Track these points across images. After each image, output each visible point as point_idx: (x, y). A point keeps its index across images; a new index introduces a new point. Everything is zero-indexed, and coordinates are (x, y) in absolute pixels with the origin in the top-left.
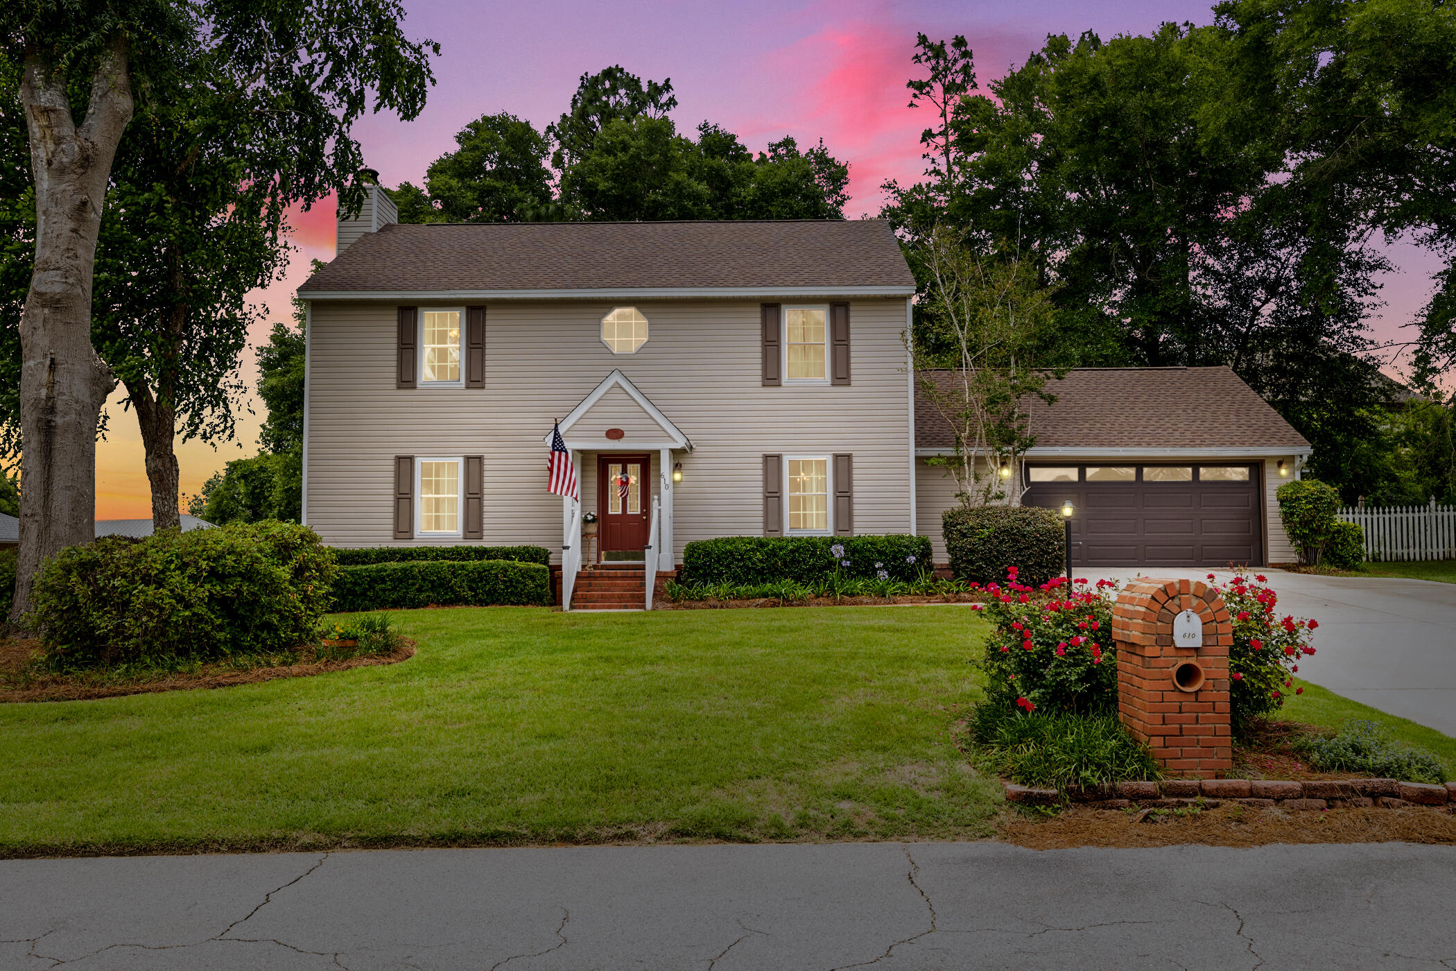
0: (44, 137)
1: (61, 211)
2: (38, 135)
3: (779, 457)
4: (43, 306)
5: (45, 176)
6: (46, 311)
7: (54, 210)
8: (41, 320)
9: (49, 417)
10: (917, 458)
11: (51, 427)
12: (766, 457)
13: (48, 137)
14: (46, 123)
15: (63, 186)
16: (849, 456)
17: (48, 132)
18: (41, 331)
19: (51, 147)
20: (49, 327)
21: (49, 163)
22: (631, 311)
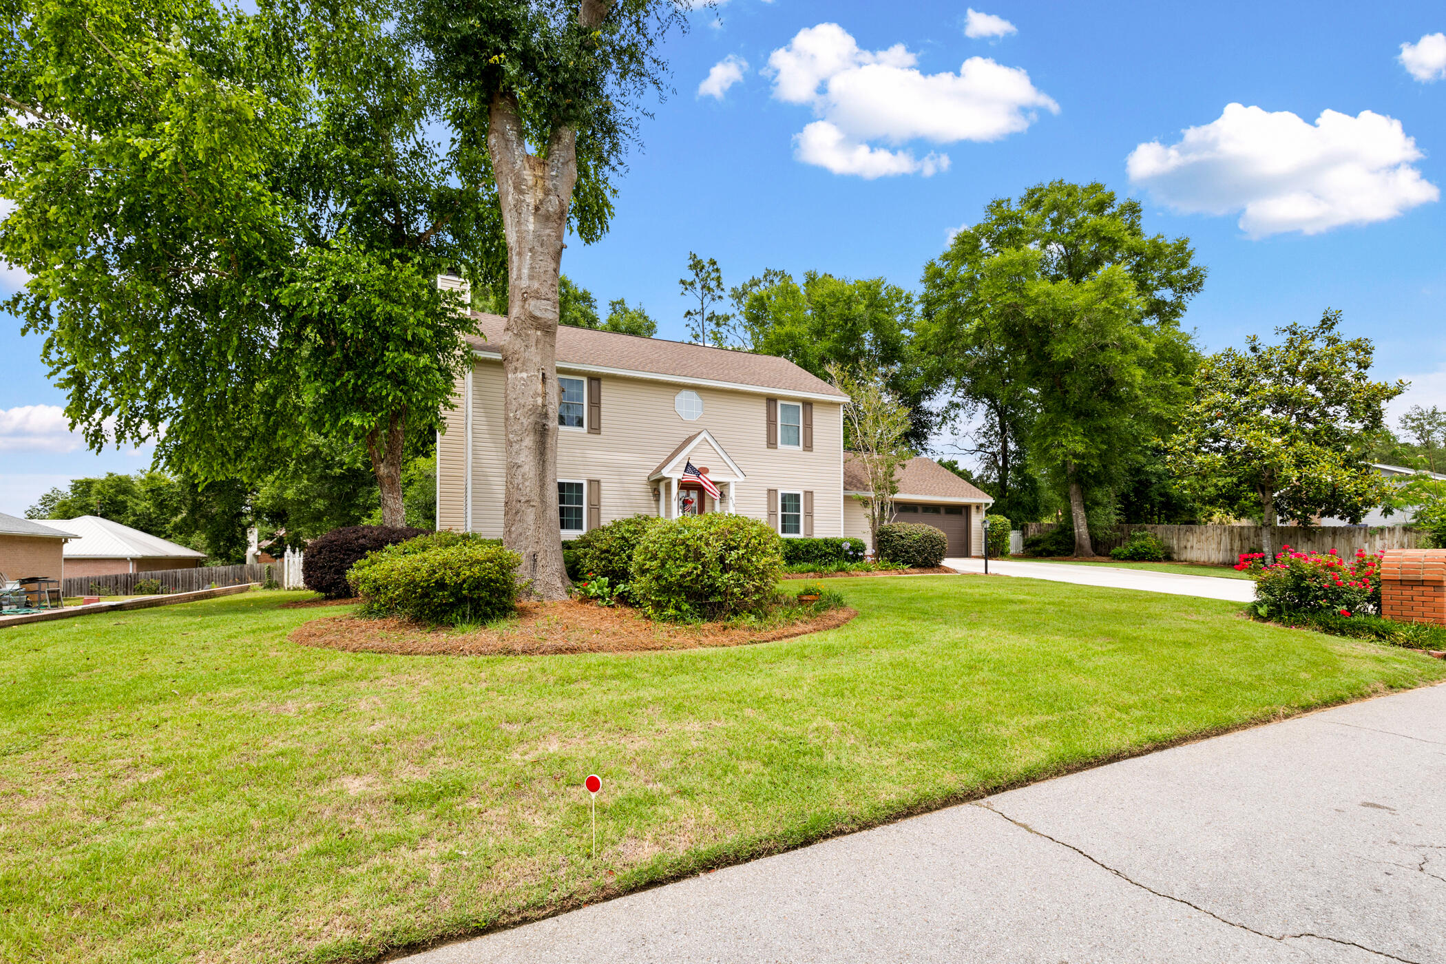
0: (536, 186)
1: (546, 251)
2: (530, 183)
3: (776, 491)
4: (537, 329)
5: (531, 219)
6: (539, 333)
7: (540, 249)
8: (534, 341)
9: (544, 421)
10: (845, 497)
11: (545, 430)
12: (769, 491)
13: (539, 186)
14: (540, 174)
15: (548, 231)
16: (812, 492)
17: (540, 182)
18: (533, 349)
19: (540, 195)
20: (540, 346)
21: (537, 209)
22: (693, 394)
